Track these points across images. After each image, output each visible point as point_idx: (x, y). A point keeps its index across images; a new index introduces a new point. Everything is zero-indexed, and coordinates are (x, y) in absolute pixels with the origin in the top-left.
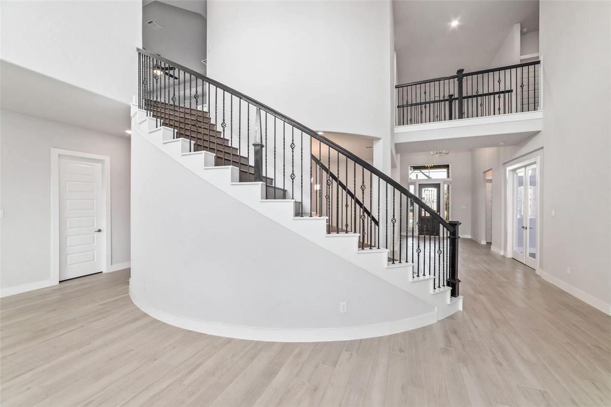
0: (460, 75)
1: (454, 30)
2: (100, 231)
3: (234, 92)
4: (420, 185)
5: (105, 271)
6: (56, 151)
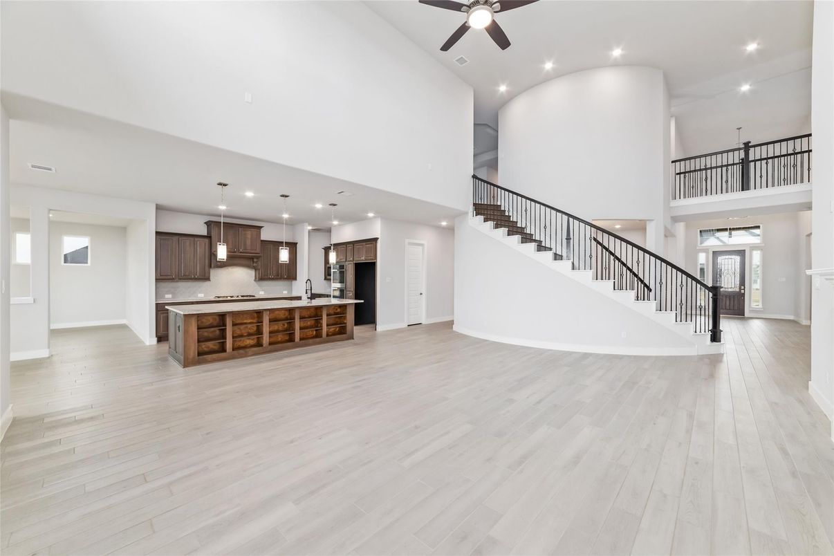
0: (747, 146)
1: (744, 93)
2: (421, 294)
3: (532, 200)
4: (714, 253)
5: (424, 322)
6: (407, 241)
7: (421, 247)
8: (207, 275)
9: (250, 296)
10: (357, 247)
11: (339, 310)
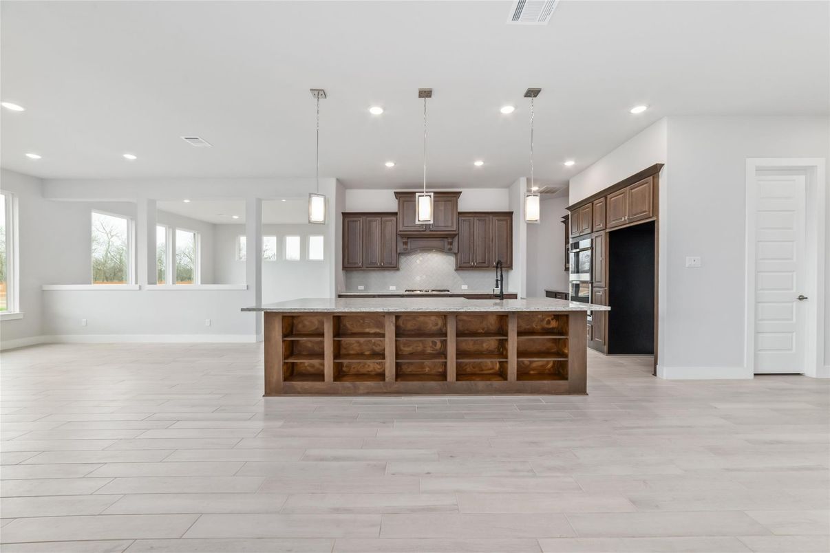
2: (802, 298)
6: (752, 163)
7: (801, 179)
8: (394, 262)
9: (445, 291)
10: (612, 198)
11: (554, 324)
